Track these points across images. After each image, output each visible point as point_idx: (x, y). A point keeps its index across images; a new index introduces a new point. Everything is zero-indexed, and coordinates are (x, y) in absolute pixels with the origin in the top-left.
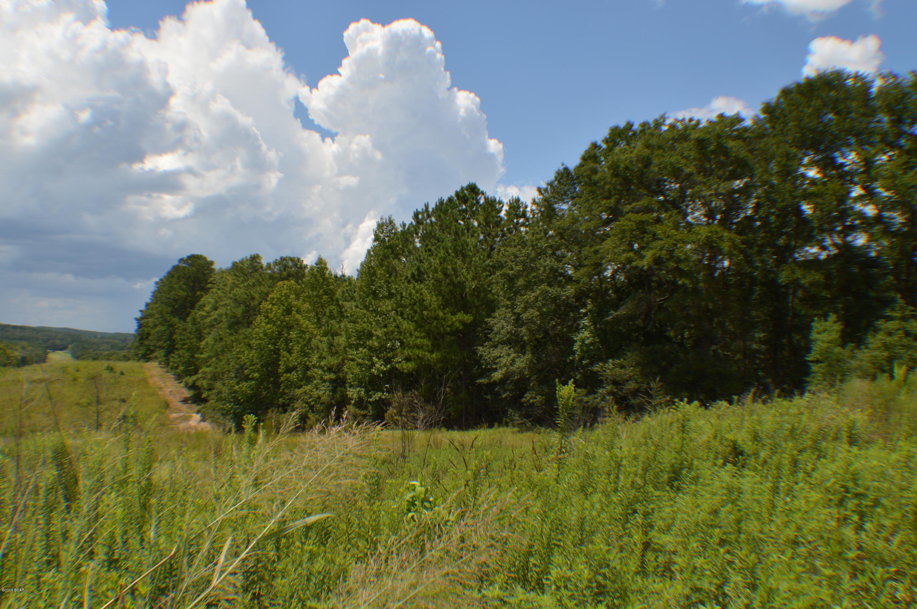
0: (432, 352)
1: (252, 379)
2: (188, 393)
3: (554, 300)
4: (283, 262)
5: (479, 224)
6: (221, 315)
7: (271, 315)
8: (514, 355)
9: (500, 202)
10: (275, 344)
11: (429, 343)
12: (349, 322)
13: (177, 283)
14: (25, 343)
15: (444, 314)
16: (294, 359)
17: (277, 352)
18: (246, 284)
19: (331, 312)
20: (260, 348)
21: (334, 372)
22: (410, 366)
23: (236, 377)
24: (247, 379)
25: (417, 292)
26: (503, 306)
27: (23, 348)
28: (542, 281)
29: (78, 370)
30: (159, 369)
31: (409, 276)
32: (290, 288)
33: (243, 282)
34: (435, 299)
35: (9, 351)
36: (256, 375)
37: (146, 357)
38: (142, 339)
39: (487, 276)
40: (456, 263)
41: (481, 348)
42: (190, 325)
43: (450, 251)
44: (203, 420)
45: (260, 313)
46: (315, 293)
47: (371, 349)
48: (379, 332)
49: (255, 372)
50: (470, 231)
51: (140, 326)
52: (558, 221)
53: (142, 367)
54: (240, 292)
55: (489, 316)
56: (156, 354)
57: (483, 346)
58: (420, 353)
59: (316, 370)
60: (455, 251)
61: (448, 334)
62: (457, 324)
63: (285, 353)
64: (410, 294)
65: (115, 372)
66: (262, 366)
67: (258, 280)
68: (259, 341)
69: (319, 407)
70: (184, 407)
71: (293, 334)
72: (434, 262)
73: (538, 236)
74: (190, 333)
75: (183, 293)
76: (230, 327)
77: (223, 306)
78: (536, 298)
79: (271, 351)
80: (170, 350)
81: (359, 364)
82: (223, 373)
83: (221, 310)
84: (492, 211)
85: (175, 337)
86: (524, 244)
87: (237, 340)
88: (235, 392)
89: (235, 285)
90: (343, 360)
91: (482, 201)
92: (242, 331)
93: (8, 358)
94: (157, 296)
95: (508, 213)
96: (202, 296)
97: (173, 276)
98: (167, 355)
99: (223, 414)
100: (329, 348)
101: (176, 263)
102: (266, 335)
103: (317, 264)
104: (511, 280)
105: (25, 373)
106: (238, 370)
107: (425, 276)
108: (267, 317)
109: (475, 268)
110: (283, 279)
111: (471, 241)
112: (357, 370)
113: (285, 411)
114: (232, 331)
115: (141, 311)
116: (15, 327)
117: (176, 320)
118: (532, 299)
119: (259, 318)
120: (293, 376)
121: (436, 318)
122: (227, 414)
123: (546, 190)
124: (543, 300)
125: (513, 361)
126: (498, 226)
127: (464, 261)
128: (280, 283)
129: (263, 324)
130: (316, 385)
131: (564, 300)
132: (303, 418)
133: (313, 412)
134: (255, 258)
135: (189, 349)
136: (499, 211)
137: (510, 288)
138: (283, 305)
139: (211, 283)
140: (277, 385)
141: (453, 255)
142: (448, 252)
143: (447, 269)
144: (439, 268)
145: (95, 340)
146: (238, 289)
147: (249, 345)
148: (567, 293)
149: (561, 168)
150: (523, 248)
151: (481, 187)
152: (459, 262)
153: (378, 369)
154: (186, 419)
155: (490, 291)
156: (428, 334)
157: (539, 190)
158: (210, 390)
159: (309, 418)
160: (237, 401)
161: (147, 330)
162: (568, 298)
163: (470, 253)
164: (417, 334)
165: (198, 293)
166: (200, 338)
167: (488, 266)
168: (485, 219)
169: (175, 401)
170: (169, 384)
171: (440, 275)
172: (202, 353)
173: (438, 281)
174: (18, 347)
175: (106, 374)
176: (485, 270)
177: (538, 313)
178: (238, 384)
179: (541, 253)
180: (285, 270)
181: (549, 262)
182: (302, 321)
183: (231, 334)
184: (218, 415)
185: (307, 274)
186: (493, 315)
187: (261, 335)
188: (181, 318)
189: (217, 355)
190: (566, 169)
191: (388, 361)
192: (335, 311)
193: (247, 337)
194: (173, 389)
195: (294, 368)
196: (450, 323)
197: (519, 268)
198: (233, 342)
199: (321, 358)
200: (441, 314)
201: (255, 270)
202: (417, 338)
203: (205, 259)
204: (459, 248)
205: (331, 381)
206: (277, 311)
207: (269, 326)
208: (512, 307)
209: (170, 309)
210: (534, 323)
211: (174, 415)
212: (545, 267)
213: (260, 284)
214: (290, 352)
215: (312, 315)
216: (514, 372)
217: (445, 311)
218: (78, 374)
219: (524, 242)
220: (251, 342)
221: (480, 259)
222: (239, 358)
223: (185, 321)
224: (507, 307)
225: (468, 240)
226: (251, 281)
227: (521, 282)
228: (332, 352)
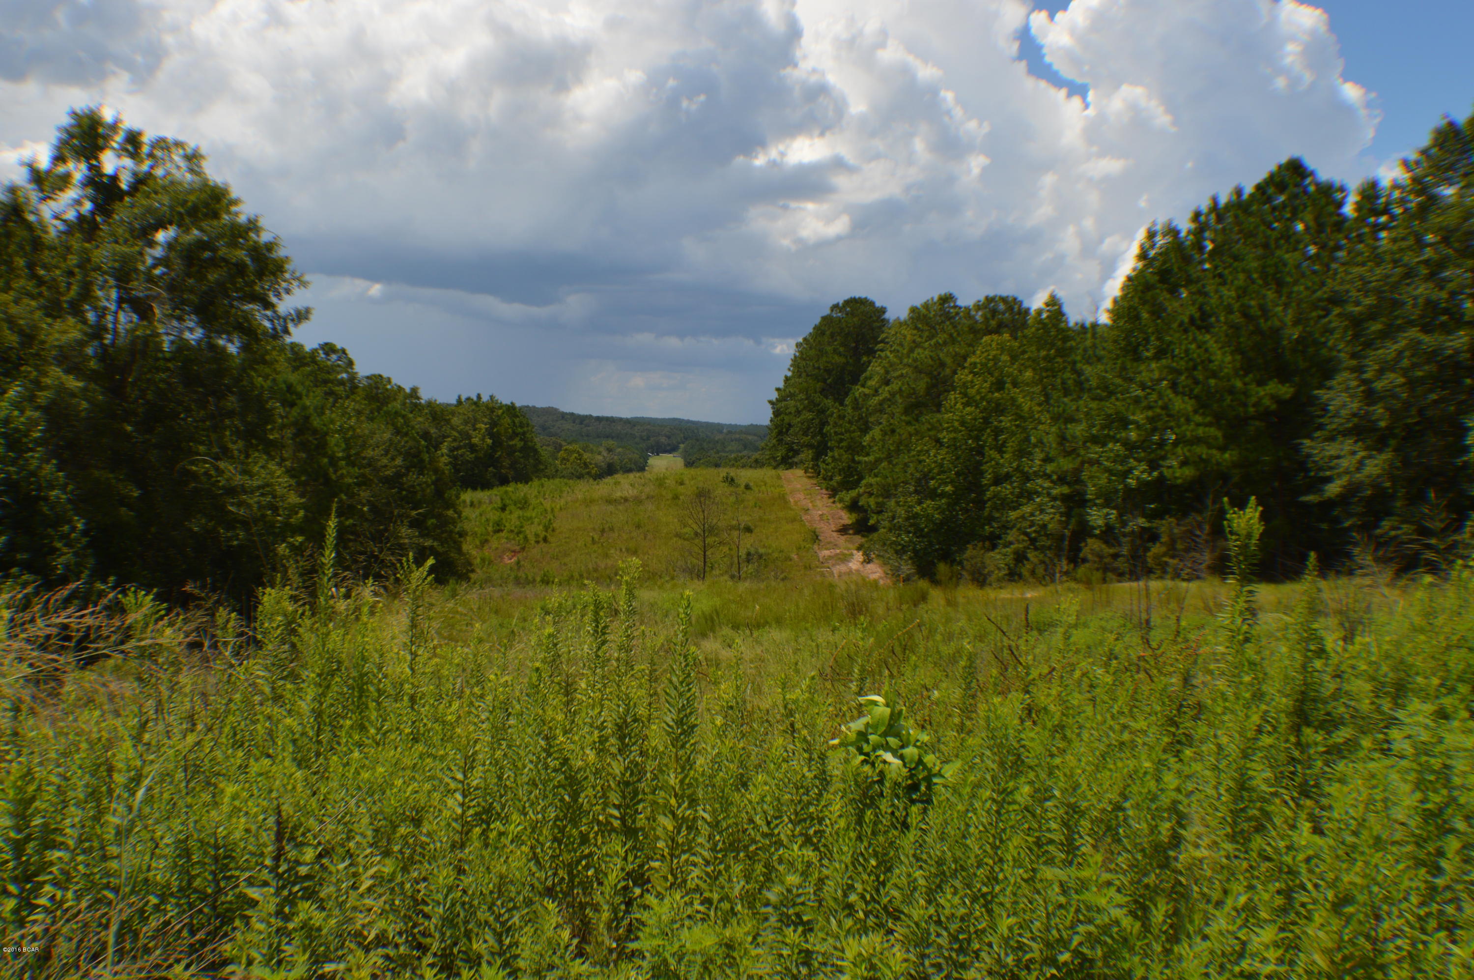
0: (1223, 449)
1: (943, 495)
2: (847, 518)
3: (1433, 355)
4: (990, 304)
5: (1307, 228)
6: (893, 395)
7: (972, 392)
8: (1362, 454)
9: (1342, 189)
10: (977, 439)
11: (1220, 434)
12: (1093, 399)
13: (829, 344)
14: (611, 443)
15: (1245, 384)
16: (1007, 462)
17: (980, 451)
18: (933, 342)
19: (1063, 383)
20: (954, 446)
21: (1068, 484)
22: (1188, 472)
23: (916, 492)
24: (933, 495)
25: (1199, 347)
26: (1346, 369)
27: (609, 450)
28: (1411, 323)
29: (682, 483)
30: (806, 480)
31: (1186, 320)
32: (1002, 348)
33: (930, 338)
34: (1229, 358)
35: (586, 456)
36: (949, 488)
37: (787, 462)
38: (780, 433)
39: (1320, 317)
40: (1264, 297)
41: (1307, 442)
42: (849, 410)
43: (1255, 276)
44: (868, 560)
45: (954, 389)
46: (1043, 353)
47: (1126, 444)
48: (1139, 417)
49: (946, 484)
50: (1292, 240)
51: (777, 413)
52: (1439, 216)
53: (779, 477)
54: (921, 354)
55: (1321, 386)
56: (802, 456)
57: (1312, 439)
58: (1202, 450)
59: (1039, 481)
60: (1264, 275)
61: (1253, 418)
62: (1267, 402)
63: (993, 454)
64: (1187, 351)
65: (738, 486)
66: (958, 474)
67: (951, 335)
68: (952, 435)
69: (1044, 542)
70: (842, 540)
71: (1006, 421)
72: (1229, 293)
73: (1404, 244)
74: (850, 422)
75: (838, 359)
76: (906, 412)
77: (897, 378)
78: (1400, 353)
79: (972, 449)
80: (821, 450)
81: (1108, 470)
82: (896, 486)
83: (895, 386)
84: (1327, 204)
85: (826, 429)
86: (1378, 259)
87: (917, 432)
88: (916, 516)
89: (916, 345)
90: (1083, 463)
91: (1312, 188)
92: (928, 418)
93: (586, 465)
94: (800, 363)
95: (1359, 207)
96: (870, 362)
97: (823, 333)
98: (816, 458)
99: (897, 552)
100: (1060, 444)
101: (827, 312)
102: (963, 423)
103: (1047, 304)
104: (1357, 323)
105: (605, 487)
106: (919, 481)
107: (1213, 319)
108: (965, 395)
109: (1298, 305)
110: (990, 332)
111: (1291, 258)
112: (1103, 480)
113: (994, 547)
114: (908, 418)
115: (778, 390)
116: (599, 419)
117: (829, 402)
118: (1393, 355)
119: (952, 396)
120: (1006, 490)
121: (1231, 391)
122: (905, 552)
123: (1417, 163)
124: (1412, 356)
125: (1361, 464)
126: (1339, 230)
127: (1279, 292)
128: (986, 339)
129: (959, 406)
130: (1040, 505)
131: (1450, 356)
132: (1020, 557)
133: (1036, 549)
134: (947, 299)
135: (849, 448)
136: (1340, 204)
137: (1356, 336)
138: (991, 375)
139: (882, 341)
140: (980, 503)
141: (1260, 282)
142: (1250, 277)
143: (1249, 307)
144: (1236, 306)
145: (718, 437)
146: (920, 350)
147: (938, 441)
148: (1456, 344)
149: (1443, 122)
150: (1378, 265)
151: (1310, 163)
152: (1270, 295)
153: (1138, 479)
154: (844, 559)
155: (1325, 343)
156: (1218, 419)
157: (1405, 164)
158: (880, 512)
159: (1027, 559)
160: (919, 532)
161: (787, 419)
162: (1457, 352)
163: (1289, 279)
164: (1198, 418)
165: (865, 359)
166: (866, 429)
167: (1320, 300)
168: (1317, 218)
169: (828, 531)
170: (819, 503)
171: (1236, 318)
172: (868, 455)
173: (1235, 327)
174: (602, 449)
175: (722, 490)
176: (1315, 307)
177: (1402, 380)
178: (920, 503)
179: (1410, 274)
180: (993, 317)
181: (1422, 290)
182: (1021, 400)
183: (908, 423)
184: (890, 553)
185: (1030, 322)
186: (1328, 383)
187: (956, 424)
188: (835, 400)
189: (889, 457)
190: (1451, 124)
191: (1153, 465)
192: (1070, 382)
193: (933, 428)
194: (825, 511)
195: (1007, 477)
196: (1254, 399)
197: (1370, 300)
198: (911, 435)
199: (1047, 460)
200: (1239, 384)
201: (948, 317)
202: (1198, 425)
203: (872, 304)
204: (1271, 270)
205: (1065, 498)
206: (981, 385)
207: (968, 409)
208: (1359, 370)
209: (819, 385)
210: (1395, 396)
211: (826, 553)
212: (1415, 298)
213: (953, 341)
214: (1001, 450)
215: (1037, 389)
216: (1361, 483)
217: (1247, 379)
218: (681, 489)
219: (1377, 256)
220: (940, 436)
221: (1307, 288)
222: (920, 462)
223: (842, 404)
224: (1353, 370)
225: (1287, 256)
226: (941, 338)
227: (1376, 327)
228: (1064, 451)
